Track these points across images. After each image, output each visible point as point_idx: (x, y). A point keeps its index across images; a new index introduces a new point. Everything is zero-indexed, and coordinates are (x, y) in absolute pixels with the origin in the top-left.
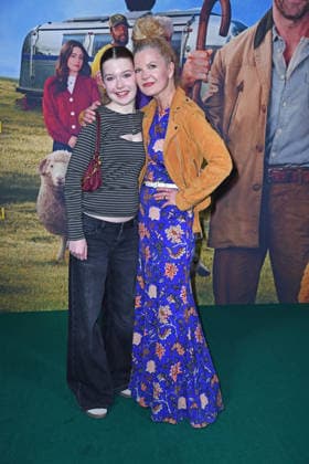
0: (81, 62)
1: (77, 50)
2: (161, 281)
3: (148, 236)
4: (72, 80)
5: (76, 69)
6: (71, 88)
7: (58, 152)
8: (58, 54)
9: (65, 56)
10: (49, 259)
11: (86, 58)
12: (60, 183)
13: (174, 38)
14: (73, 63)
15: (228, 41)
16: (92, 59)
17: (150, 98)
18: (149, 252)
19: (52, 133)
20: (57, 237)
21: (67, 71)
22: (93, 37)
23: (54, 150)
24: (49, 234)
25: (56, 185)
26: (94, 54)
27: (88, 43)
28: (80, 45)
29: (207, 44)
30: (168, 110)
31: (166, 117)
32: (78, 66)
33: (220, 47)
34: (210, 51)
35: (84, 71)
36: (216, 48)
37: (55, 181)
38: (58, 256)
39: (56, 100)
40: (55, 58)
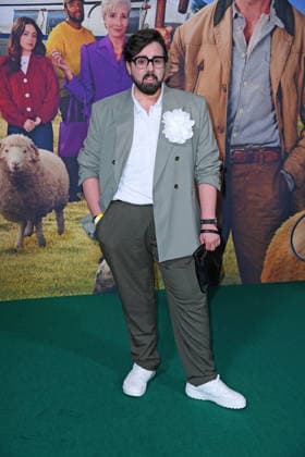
0: (35, 39)
1: (29, 28)
4: (25, 60)
5: (29, 48)
6: (24, 69)
7: (13, 135)
8: (9, 31)
9: (17, 34)
10: (7, 247)
11: (40, 36)
12: (16, 168)
13: (132, 15)
14: (27, 41)
15: (188, 18)
16: (46, 38)
19: (7, 117)
20: (15, 225)
21: (19, 50)
22: (46, 13)
24: (6, 222)
25: (12, 170)
27: (41, 20)
28: (33, 22)
29: (166, 21)
32: (31, 45)
33: (180, 24)
34: (169, 29)
35: (39, 50)
36: (175, 25)
37: (11, 166)
38: (16, 244)
39: (9, 81)
40: (6, 36)
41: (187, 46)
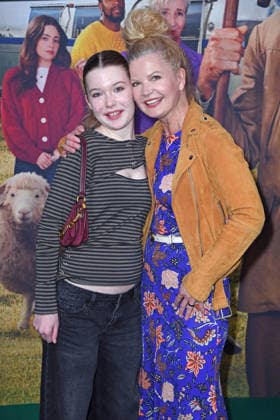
0: (57, 45)
1: (50, 30)
2: (181, 377)
3: (161, 310)
4: (43, 73)
5: (49, 57)
6: (41, 84)
7: (22, 174)
8: (23, 35)
9: (33, 38)
10: (6, 328)
11: (64, 42)
12: (24, 219)
13: (192, 11)
14: (45, 48)
15: (270, 13)
16: (71, 43)
17: (154, 120)
18: (161, 335)
19: (14, 149)
20: (20, 297)
22: (73, 10)
23: (17, 171)
24: (7, 292)
25: (19, 221)
26: (75, 35)
27: (67, 19)
28: (55, 22)
29: (239, 18)
30: (179, 134)
31: (177, 143)
32: (52, 52)
34: (243, 29)
35: (61, 59)
36: (252, 24)
37: (17, 216)
38: (19, 324)
39: (20, 101)
40: (19, 41)
41: (268, 53)
